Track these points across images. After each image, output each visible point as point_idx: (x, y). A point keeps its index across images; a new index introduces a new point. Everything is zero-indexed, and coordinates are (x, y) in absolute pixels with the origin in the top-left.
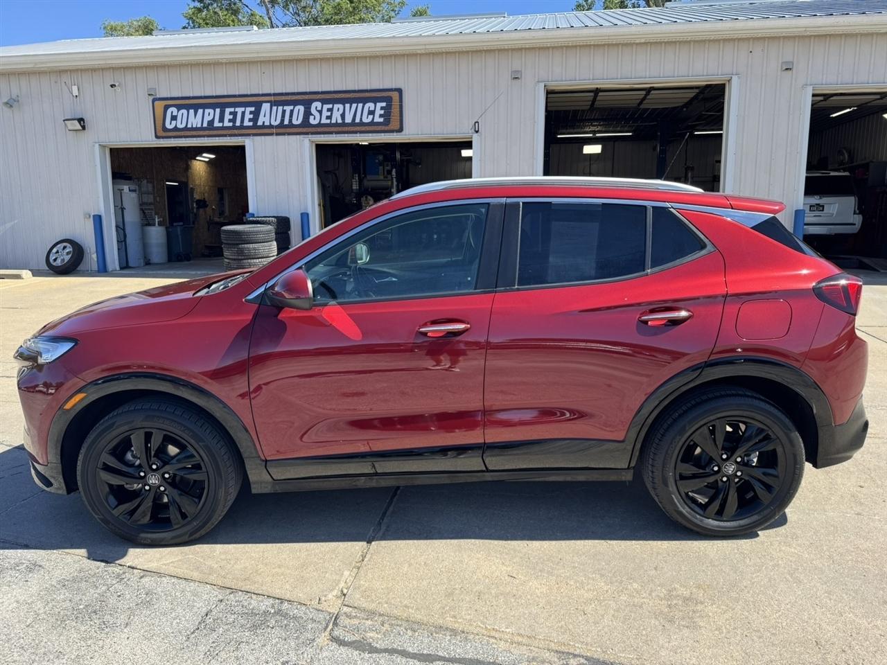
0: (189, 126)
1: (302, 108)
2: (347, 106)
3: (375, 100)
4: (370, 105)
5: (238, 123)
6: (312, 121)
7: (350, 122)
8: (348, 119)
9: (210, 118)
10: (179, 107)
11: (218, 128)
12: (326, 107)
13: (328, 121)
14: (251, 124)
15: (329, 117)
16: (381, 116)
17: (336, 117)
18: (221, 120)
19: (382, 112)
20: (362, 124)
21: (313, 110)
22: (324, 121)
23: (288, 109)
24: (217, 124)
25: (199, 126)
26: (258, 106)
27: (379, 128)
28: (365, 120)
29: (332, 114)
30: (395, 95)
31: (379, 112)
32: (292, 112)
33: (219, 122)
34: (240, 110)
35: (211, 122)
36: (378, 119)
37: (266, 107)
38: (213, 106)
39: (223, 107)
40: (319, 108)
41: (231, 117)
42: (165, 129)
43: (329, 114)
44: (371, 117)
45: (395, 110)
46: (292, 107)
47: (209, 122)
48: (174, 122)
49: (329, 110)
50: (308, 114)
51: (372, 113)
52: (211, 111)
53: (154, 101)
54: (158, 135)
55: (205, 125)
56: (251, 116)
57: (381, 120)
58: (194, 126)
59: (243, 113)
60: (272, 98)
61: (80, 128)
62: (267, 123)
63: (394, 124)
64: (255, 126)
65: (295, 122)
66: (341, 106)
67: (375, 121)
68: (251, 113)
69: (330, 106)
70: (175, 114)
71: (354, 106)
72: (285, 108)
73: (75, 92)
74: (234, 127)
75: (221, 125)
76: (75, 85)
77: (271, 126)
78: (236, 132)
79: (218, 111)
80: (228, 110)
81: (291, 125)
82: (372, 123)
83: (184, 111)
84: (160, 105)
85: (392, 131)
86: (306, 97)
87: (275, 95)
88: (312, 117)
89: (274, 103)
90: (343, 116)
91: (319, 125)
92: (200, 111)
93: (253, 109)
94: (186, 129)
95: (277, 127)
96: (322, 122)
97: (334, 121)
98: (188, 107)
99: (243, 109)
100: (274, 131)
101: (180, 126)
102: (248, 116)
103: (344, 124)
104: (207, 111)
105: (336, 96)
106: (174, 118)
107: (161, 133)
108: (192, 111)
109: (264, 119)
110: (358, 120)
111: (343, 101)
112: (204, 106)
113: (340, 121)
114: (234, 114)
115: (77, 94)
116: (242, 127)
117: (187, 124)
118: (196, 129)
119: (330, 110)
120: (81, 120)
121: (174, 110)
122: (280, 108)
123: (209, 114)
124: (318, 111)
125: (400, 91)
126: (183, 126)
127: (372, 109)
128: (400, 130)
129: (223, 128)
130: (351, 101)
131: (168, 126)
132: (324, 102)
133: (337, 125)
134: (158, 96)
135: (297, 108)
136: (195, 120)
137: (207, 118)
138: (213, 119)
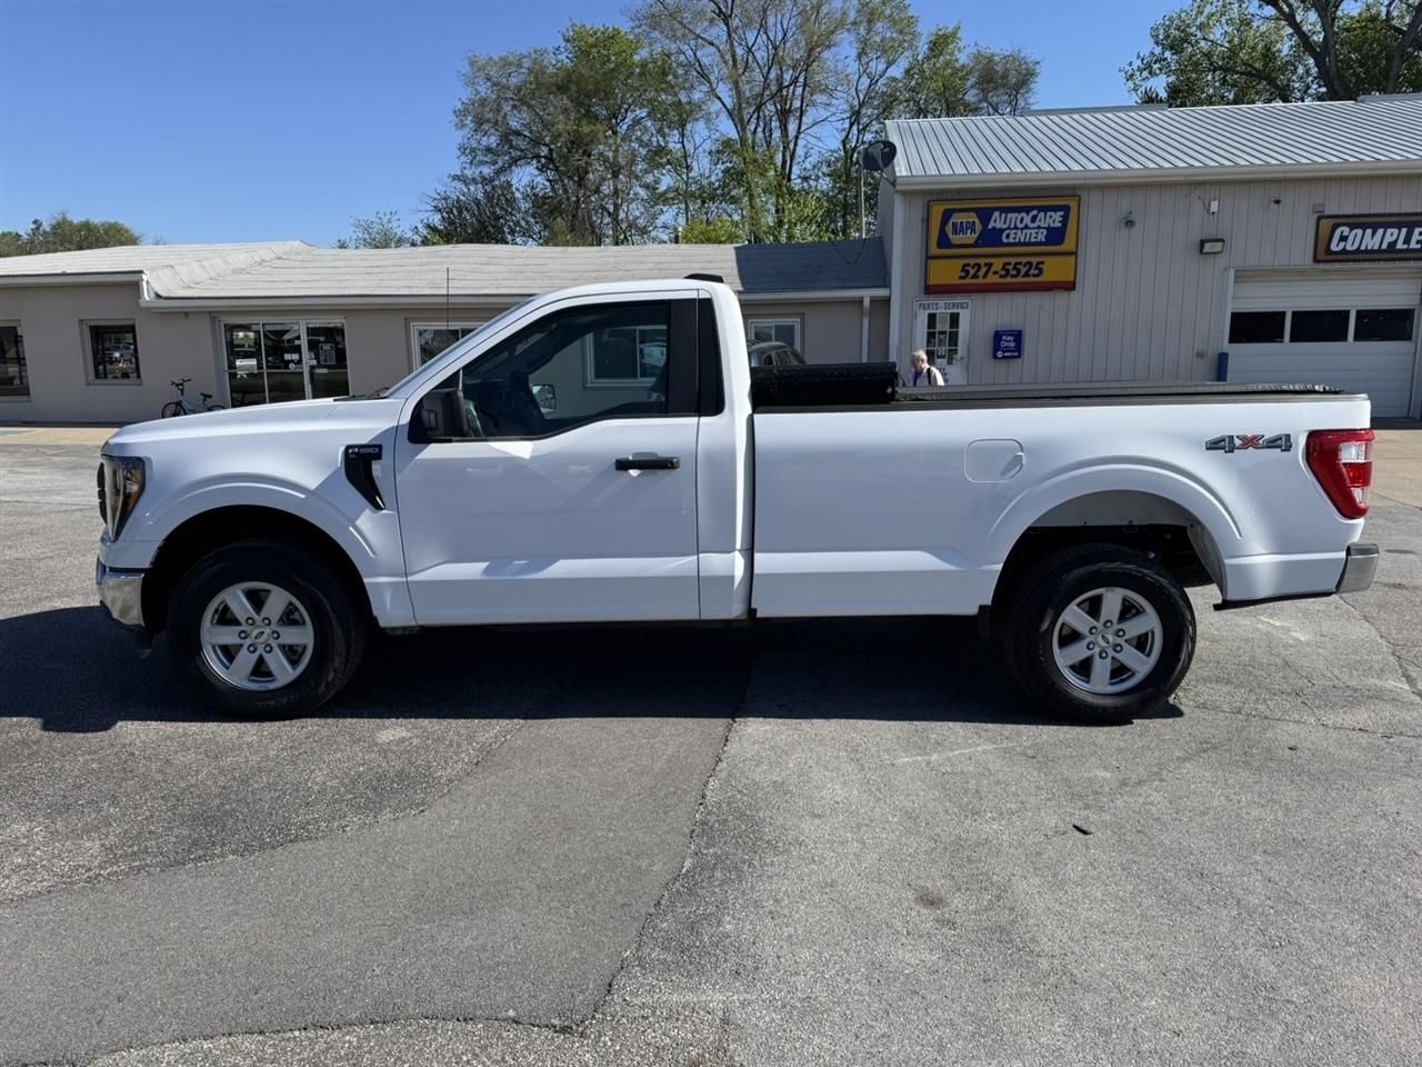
10: (1352, 227)
18: (1407, 241)
24: (1400, 245)
25: (1376, 247)
35: (1392, 245)
38: (1399, 226)
42: (1328, 251)
47: (1389, 243)
48: (1342, 245)
52: (1396, 231)
53: (1319, 219)
54: (1319, 258)
55: (1384, 246)
58: (1369, 248)
61: (1220, 251)
73: (1214, 208)
75: (1405, 247)
76: (1214, 200)
79: (1404, 230)
84: (1326, 225)
92: (1381, 231)
94: (1358, 251)
98: (1364, 227)
101: (1349, 248)
106: (1343, 238)
107: (1321, 256)
108: (1369, 231)
112: (1386, 226)
115: (1216, 210)
117: (1360, 246)
118: (1373, 251)
120: (1222, 242)
121: (1346, 230)
123: (1392, 234)
129: (1408, 250)
134: (1326, 213)
136: (1371, 241)
137: (1389, 239)
138: (1396, 241)
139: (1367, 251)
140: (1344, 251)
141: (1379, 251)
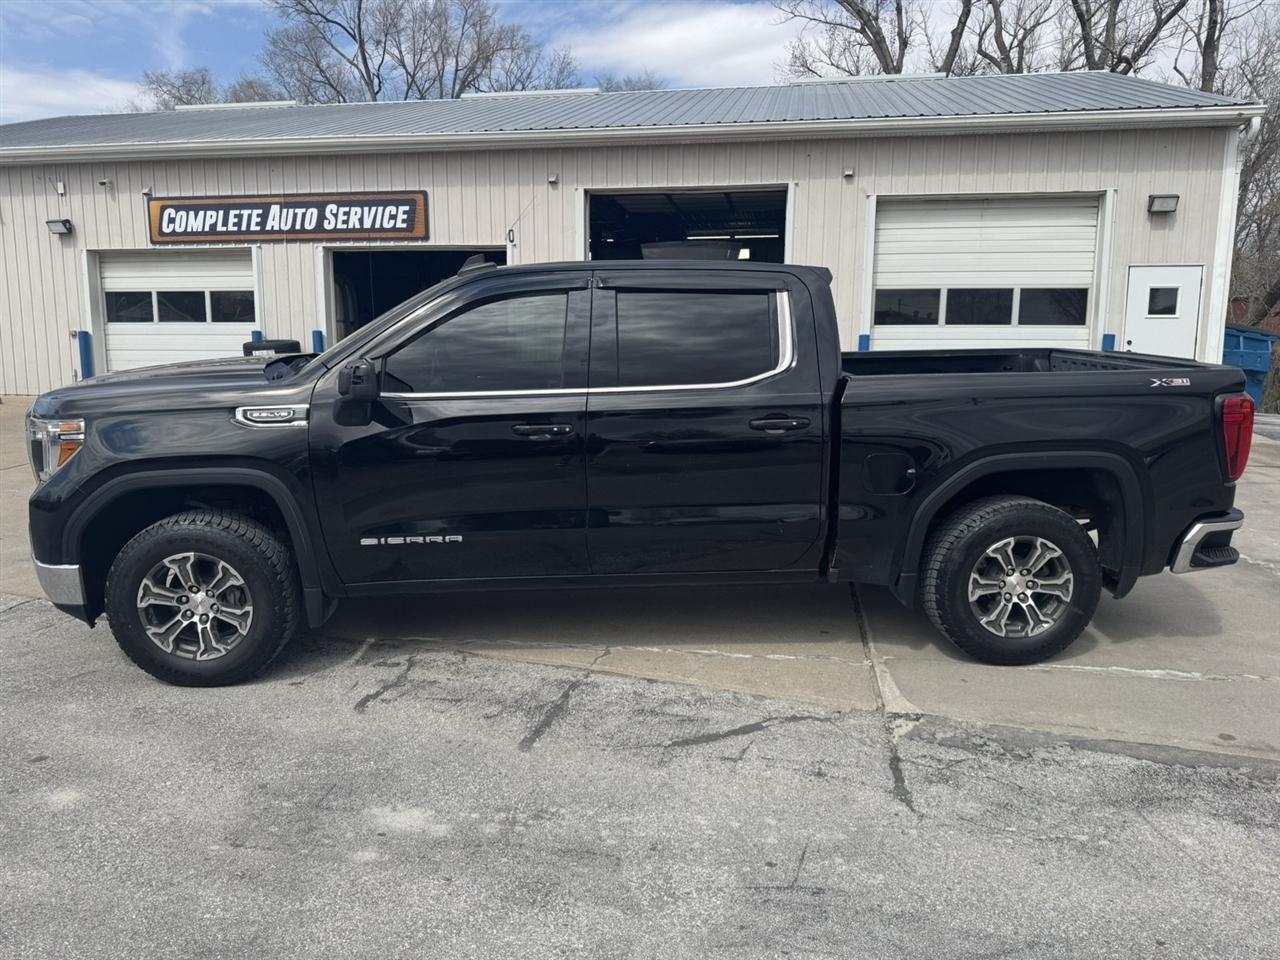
0: (189, 230)
1: (314, 211)
2: (366, 209)
3: (397, 204)
4: (392, 209)
5: (244, 228)
6: (327, 226)
7: (369, 227)
8: (367, 224)
9: (213, 221)
10: (178, 209)
11: (221, 233)
12: (343, 210)
13: (345, 226)
14: (258, 228)
15: (345, 222)
16: (404, 221)
17: (354, 222)
18: (225, 223)
19: (405, 217)
20: (382, 229)
21: (328, 214)
22: (340, 226)
23: (300, 211)
24: (220, 228)
25: (200, 230)
26: (266, 208)
27: (402, 235)
28: (386, 225)
29: (348, 218)
30: (420, 198)
31: (401, 216)
32: (304, 215)
33: (223, 226)
34: (246, 213)
35: (213, 226)
36: (400, 225)
37: (275, 209)
38: (216, 208)
39: (227, 209)
40: (335, 211)
41: (236, 220)
42: (161, 233)
43: (345, 218)
44: (392, 222)
45: (420, 216)
46: (304, 210)
47: (211, 225)
48: (171, 226)
49: (345, 213)
50: (322, 217)
51: (393, 217)
52: (214, 213)
53: (149, 201)
54: (154, 239)
55: (207, 229)
56: (259, 220)
57: (404, 226)
58: (195, 230)
59: (250, 216)
60: (282, 200)
61: (65, 231)
62: (276, 228)
63: (419, 231)
64: (263, 231)
65: (308, 227)
66: (359, 210)
67: (397, 226)
68: (258, 216)
69: (347, 209)
70: (173, 216)
71: (374, 209)
72: (297, 210)
73: (61, 191)
74: (239, 232)
75: (224, 229)
76: (60, 181)
77: (281, 231)
78: (242, 237)
79: (221, 213)
80: (232, 213)
81: (303, 230)
82: (394, 229)
83: (184, 213)
84: (156, 206)
85: (416, 239)
86: (320, 199)
87: (285, 195)
88: (326, 222)
89: (283, 206)
90: (361, 220)
91: (335, 230)
92: (201, 213)
93: (260, 211)
94: (185, 233)
95: (288, 232)
96: (338, 227)
97: (351, 226)
98: (187, 209)
99: (249, 212)
100: (284, 236)
101: (178, 230)
102: (255, 219)
103: (362, 230)
104: (209, 213)
105: (353, 198)
106: (172, 221)
107: (157, 238)
108: (192, 213)
109: (273, 223)
110: (377, 226)
111: (361, 204)
112: (206, 208)
113: (358, 226)
114: (240, 217)
115: (63, 192)
116: (248, 231)
117: (186, 228)
118: (197, 233)
119: (347, 214)
120: (66, 222)
121: (172, 211)
122: (291, 211)
123: (212, 217)
124: (333, 214)
125: (425, 194)
126: (182, 229)
127: (394, 212)
128: (426, 238)
129: (228, 233)
130: (370, 204)
131: (165, 230)
132: (340, 204)
133: (354, 230)
134: (154, 196)
135: (310, 210)
136: (196, 223)
137: (209, 222)
138: (216, 222)
139: (193, 233)
140: (174, 233)
141: (203, 233)
